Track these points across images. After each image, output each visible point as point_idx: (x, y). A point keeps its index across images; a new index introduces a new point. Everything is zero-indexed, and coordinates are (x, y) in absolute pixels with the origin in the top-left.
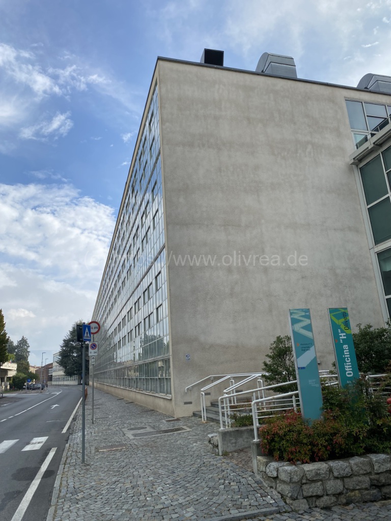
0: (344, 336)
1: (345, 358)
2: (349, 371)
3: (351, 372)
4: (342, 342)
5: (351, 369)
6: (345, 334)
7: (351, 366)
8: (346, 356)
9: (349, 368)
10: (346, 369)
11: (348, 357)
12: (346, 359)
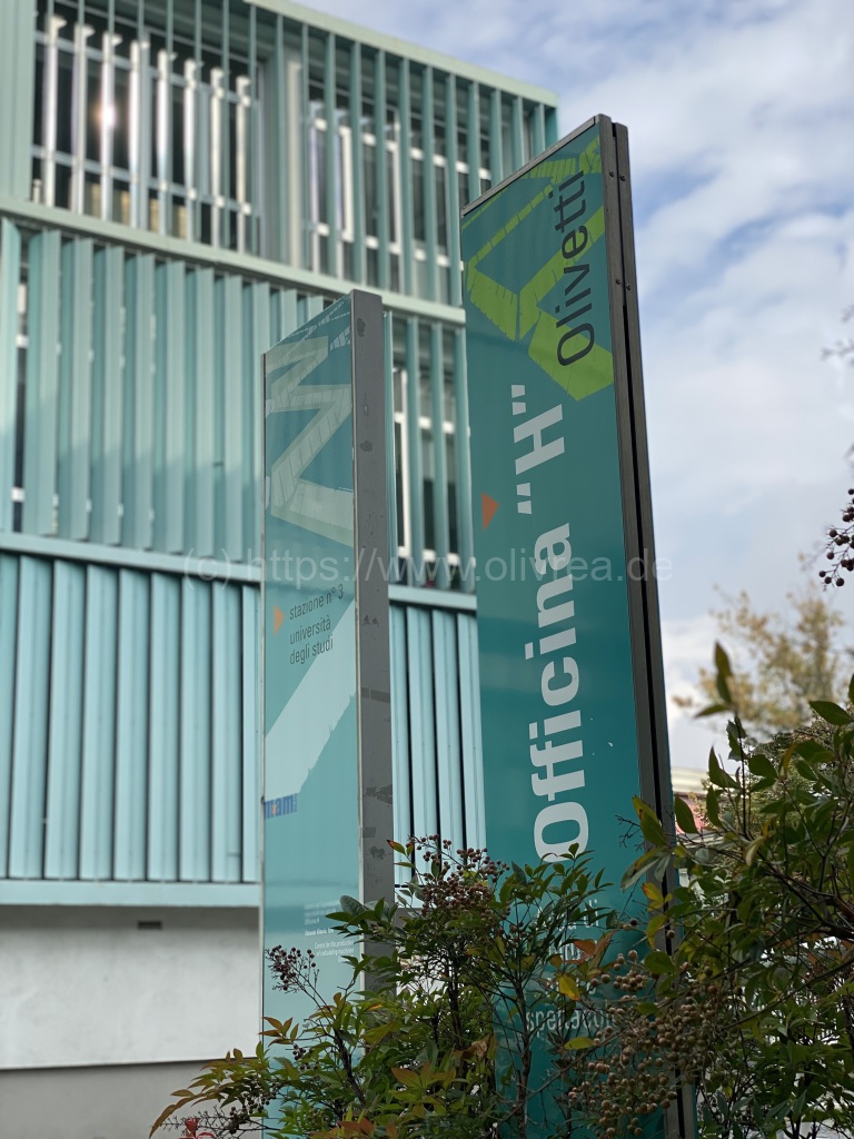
0: (548, 435)
1: (541, 660)
2: (562, 797)
3: (575, 812)
4: (525, 508)
5: (576, 780)
6: (554, 415)
7: (574, 750)
8: (548, 644)
9: (562, 768)
10: (540, 787)
11: (557, 656)
12: (549, 672)
